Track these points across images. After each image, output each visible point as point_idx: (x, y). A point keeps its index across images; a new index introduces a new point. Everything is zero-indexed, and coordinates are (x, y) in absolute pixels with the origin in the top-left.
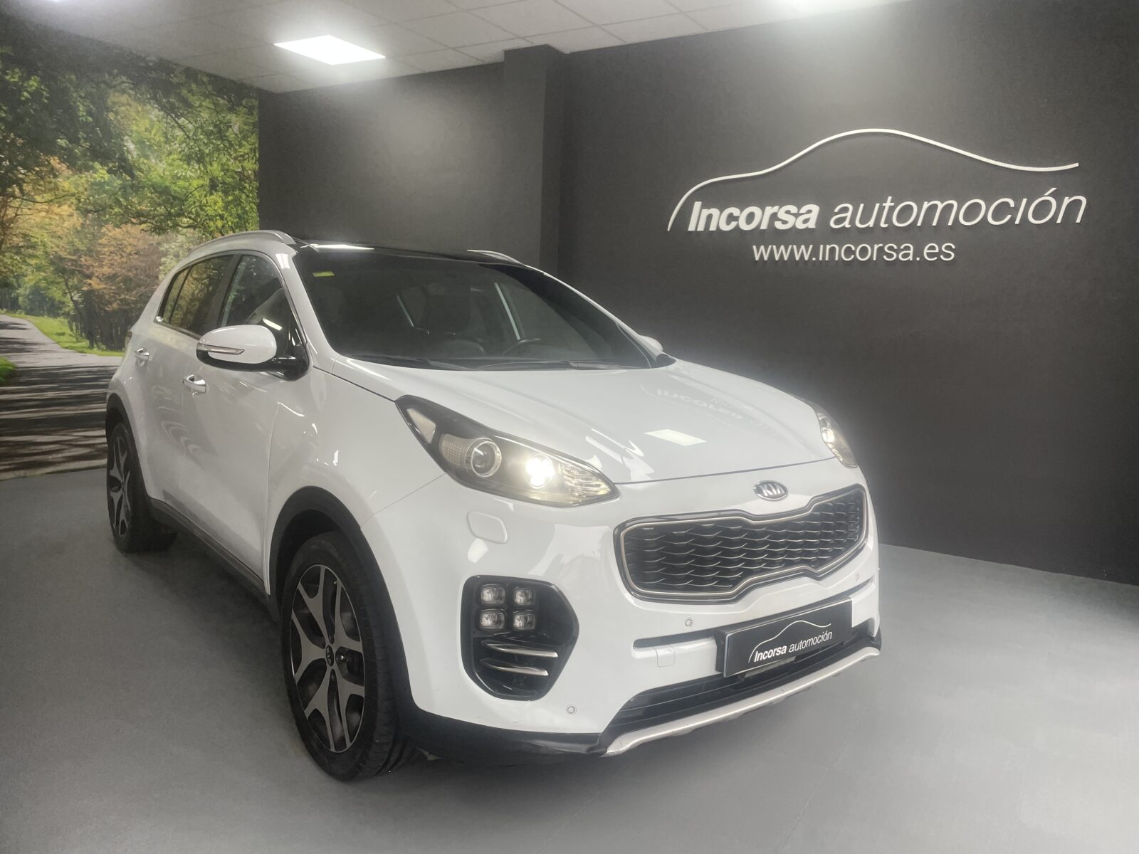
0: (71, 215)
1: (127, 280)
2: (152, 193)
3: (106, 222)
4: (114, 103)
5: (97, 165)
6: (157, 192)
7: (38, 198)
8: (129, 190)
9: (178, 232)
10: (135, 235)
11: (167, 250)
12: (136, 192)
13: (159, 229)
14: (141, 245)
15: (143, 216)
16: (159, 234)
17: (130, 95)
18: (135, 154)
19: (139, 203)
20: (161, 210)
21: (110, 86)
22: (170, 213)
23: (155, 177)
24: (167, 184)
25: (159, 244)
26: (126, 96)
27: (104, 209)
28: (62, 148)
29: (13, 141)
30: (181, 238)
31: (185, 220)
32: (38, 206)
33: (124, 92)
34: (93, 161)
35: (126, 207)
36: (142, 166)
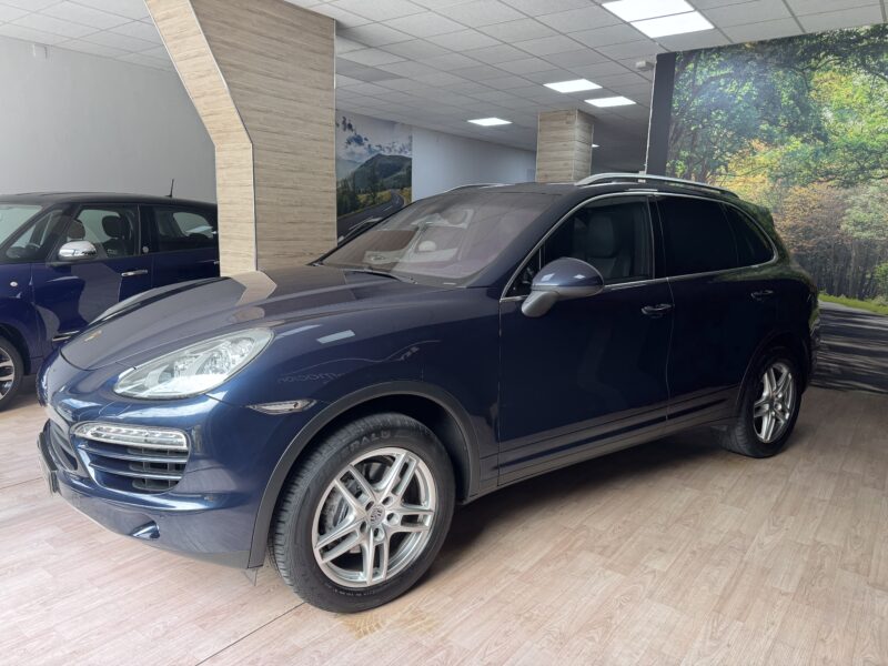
0: (763, 182)
1: (807, 231)
2: (844, 152)
3: (794, 184)
4: (817, 82)
5: (793, 138)
6: (849, 150)
7: (738, 173)
8: (821, 153)
9: (870, 184)
10: (822, 191)
11: (854, 202)
12: (828, 154)
13: (848, 184)
14: (825, 200)
15: (831, 173)
16: (847, 188)
17: (834, 70)
18: (832, 121)
19: (829, 163)
20: (854, 165)
21: (814, 69)
22: (863, 168)
23: (851, 137)
24: (865, 140)
25: (846, 197)
26: (831, 72)
27: (793, 173)
28: (763, 131)
29: (725, 135)
30: (872, 189)
31: (880, 171)
32: (738, 178)
33: (829, 69)
34: (789, 135)
35: (815, 169)
36: (839, 130)
